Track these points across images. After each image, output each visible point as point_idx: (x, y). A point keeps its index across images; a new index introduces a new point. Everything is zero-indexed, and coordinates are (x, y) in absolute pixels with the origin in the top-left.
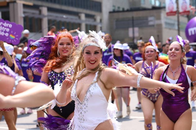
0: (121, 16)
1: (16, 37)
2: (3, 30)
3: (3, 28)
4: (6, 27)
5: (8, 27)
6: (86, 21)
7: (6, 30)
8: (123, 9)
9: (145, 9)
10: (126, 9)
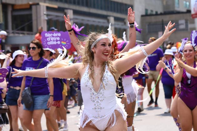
0: (153, 19)
1: (67, 43)
2: (55, 40)
3: (54, 38)
4: (56, 37)
5: (58, 36)
6: (115, 24)
7: (57, 39)
8: (156, 12)
9: (179, 13)
10: (159, 12)
